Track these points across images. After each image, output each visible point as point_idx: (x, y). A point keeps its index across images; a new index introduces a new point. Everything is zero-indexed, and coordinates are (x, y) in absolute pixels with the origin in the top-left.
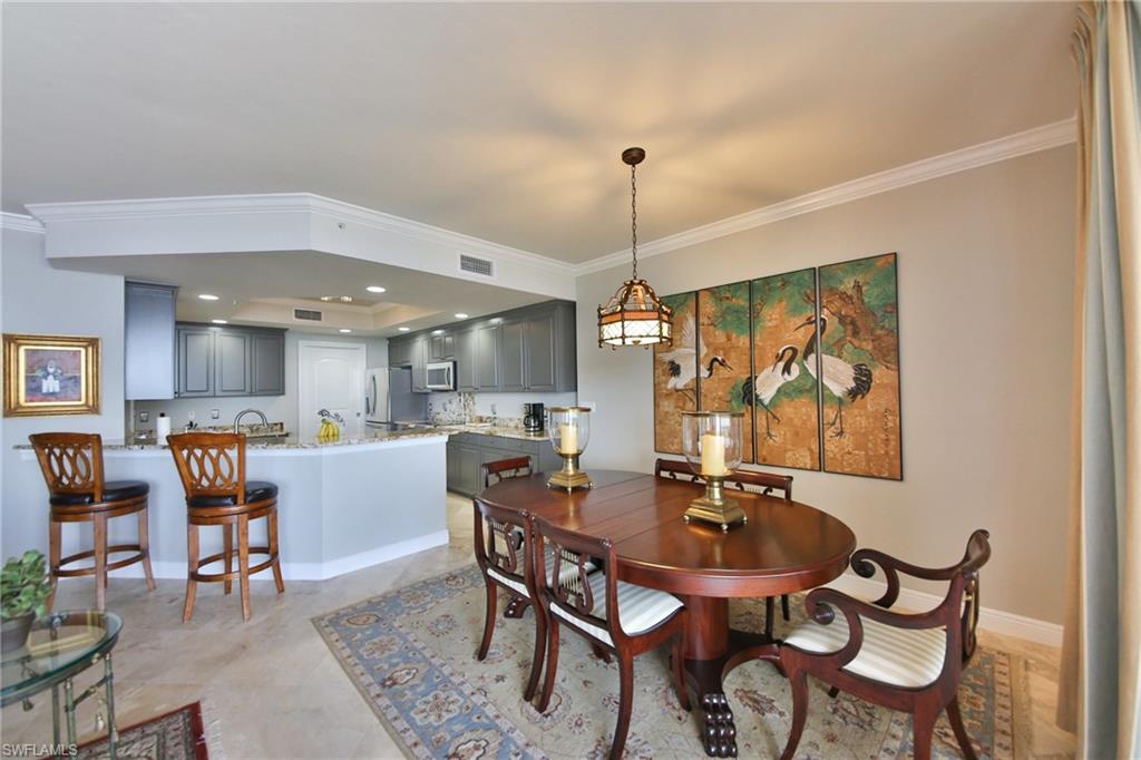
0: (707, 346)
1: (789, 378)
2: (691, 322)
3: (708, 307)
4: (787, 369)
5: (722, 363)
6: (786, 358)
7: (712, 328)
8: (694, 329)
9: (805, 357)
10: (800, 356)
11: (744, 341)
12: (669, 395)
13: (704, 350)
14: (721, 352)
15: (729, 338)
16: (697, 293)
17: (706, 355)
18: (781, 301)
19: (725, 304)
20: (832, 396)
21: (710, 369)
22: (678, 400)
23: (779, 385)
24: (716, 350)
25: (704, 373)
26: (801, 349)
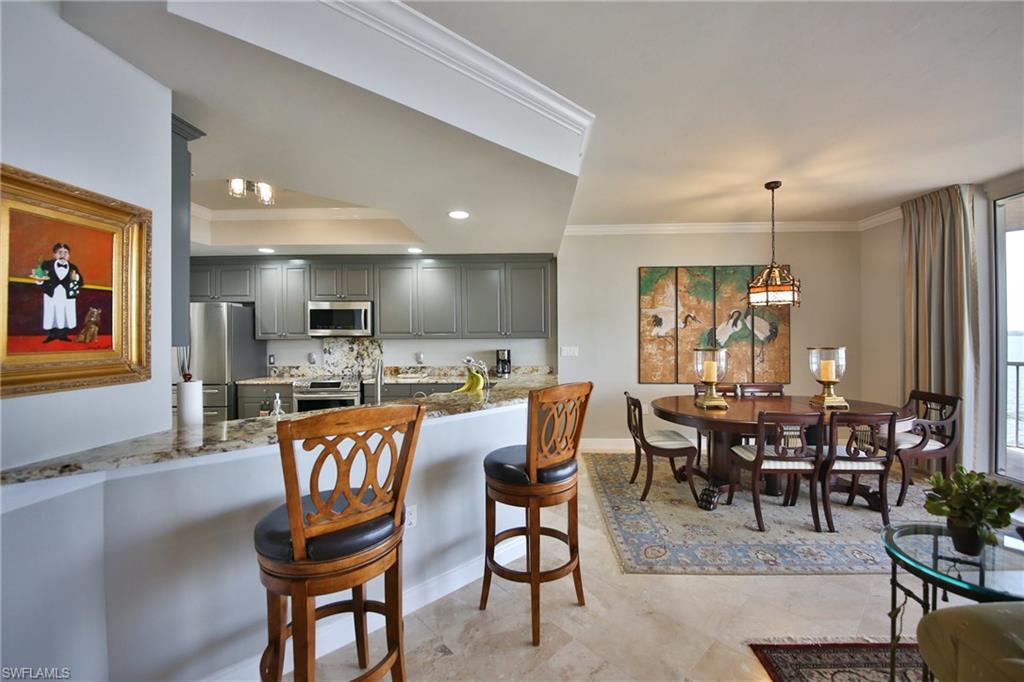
0: (684, 306)
1: (737, 329)
2: (671, 289)
3: (684, 279)
4: (735, 324)
5: (694, 319)
6: (735, 317)
7: (687, 294)
8: (674, 293)
9: (745, 318)
10: (742, 317)
11: (709, 305)
12: (652, 340)
13: (680, 309)
14: (693, 311)
15: (699, 302)
16: (677, 268)
17: (683, 312)
18: (732, 282)
19: (697, 279)
20: (759, 340)
21: (685, 322)
22: (659, 344)
23: (730, 333)
24: (690, 309)
25: (681, 325)
26: (743, 312)
